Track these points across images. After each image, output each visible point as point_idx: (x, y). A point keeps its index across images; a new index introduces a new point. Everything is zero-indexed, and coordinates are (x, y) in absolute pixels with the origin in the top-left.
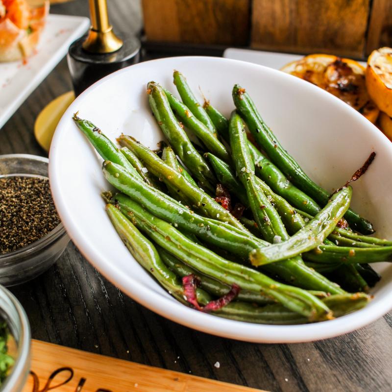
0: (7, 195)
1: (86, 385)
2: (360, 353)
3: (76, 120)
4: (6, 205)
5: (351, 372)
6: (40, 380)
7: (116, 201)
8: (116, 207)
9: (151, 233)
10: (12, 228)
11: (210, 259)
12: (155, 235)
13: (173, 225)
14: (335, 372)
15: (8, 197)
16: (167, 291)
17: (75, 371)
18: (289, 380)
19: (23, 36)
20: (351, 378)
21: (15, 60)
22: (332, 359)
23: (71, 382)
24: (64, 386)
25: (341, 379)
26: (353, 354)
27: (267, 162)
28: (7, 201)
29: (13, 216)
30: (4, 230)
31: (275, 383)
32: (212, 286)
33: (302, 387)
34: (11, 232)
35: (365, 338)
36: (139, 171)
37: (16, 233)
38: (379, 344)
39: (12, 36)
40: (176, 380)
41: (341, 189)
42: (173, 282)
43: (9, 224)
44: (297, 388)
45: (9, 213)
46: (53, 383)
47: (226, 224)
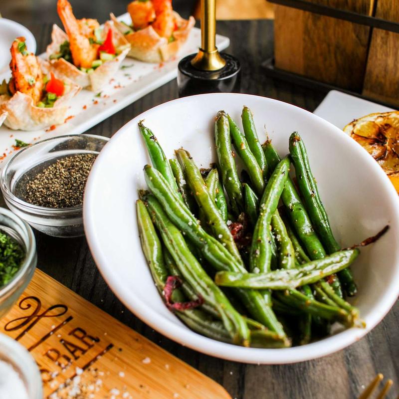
0: (86, 167)
1: (71, 322)
2: (305, 374)
3: (140, 125)
4: (81, 174)
5: (288, 385)
6: (42, 308)
7: (147, 199)
8: (144, 204)
9: (162, 233)
10: (76, 193)
11: (192, 268)
12: (164, 235)
13: (182, 233)
14: (274, 381)
15: (86, 168)
16: (155, 282)
17: (69, 310)
18: (233, 374)
19: (163, 43)
20: (285, 390)
21: (154, 62)
22: (279, 370)
23: (62, 316)
24: (55, 318)
25: (276, 387)
26: (299, 373)
27: (300, 207)
28: (83, 171)
29: (81, 183)
30: (70, 192)
31: (221, 372)
32: (188, 289)
33: (241, 382)
34: (74, 195)
35: (318, 363)
36: (178, 182)
37: (78, 197)
38: (326, 372)
39: (153, 42)
40: (137, 340)
41: (346, 249)
42: (161, 278)
43: (75, 189)
44: (236, 382)
45: (80, 181)
46: (49, 313)
47: (222, 246)
